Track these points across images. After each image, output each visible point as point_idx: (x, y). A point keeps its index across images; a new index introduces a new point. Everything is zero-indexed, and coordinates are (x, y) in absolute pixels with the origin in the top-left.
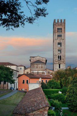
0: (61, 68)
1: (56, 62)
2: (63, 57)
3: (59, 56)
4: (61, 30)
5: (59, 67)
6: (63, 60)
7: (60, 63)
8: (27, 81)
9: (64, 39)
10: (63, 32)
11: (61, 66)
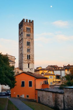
0: (30, 67)
1: (26, 61)
2: (32, 57)
3: (28, 55)
4: (30, 29)
5: (28, 67)
6: (32, 60)
7: (29, 62)
8: (30, 83)
9: (32, 39)
10: (31, 32)
11: (30, 65)
